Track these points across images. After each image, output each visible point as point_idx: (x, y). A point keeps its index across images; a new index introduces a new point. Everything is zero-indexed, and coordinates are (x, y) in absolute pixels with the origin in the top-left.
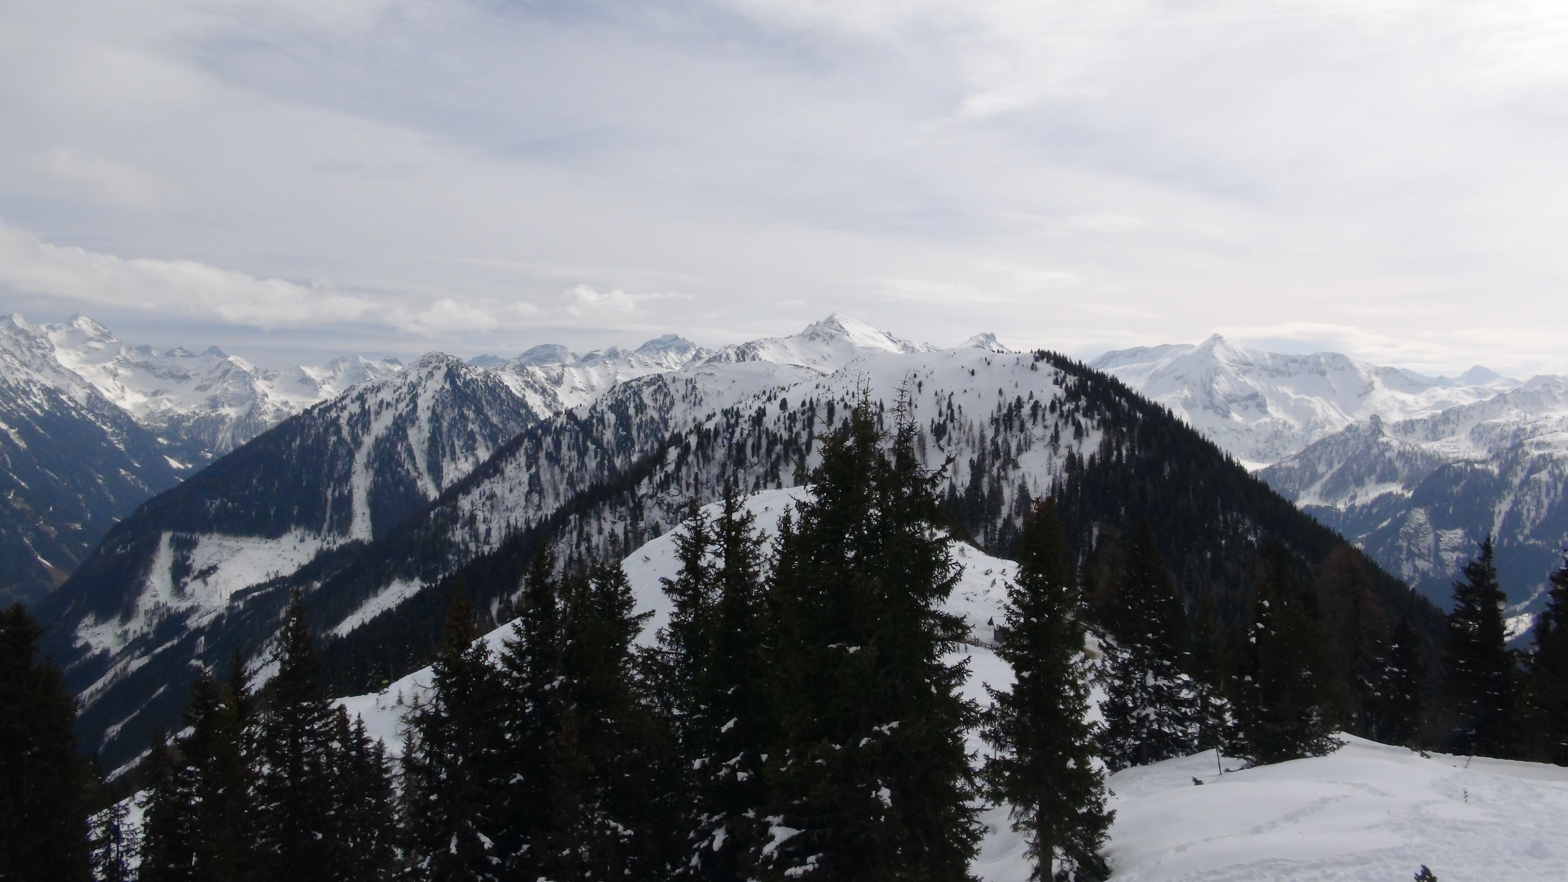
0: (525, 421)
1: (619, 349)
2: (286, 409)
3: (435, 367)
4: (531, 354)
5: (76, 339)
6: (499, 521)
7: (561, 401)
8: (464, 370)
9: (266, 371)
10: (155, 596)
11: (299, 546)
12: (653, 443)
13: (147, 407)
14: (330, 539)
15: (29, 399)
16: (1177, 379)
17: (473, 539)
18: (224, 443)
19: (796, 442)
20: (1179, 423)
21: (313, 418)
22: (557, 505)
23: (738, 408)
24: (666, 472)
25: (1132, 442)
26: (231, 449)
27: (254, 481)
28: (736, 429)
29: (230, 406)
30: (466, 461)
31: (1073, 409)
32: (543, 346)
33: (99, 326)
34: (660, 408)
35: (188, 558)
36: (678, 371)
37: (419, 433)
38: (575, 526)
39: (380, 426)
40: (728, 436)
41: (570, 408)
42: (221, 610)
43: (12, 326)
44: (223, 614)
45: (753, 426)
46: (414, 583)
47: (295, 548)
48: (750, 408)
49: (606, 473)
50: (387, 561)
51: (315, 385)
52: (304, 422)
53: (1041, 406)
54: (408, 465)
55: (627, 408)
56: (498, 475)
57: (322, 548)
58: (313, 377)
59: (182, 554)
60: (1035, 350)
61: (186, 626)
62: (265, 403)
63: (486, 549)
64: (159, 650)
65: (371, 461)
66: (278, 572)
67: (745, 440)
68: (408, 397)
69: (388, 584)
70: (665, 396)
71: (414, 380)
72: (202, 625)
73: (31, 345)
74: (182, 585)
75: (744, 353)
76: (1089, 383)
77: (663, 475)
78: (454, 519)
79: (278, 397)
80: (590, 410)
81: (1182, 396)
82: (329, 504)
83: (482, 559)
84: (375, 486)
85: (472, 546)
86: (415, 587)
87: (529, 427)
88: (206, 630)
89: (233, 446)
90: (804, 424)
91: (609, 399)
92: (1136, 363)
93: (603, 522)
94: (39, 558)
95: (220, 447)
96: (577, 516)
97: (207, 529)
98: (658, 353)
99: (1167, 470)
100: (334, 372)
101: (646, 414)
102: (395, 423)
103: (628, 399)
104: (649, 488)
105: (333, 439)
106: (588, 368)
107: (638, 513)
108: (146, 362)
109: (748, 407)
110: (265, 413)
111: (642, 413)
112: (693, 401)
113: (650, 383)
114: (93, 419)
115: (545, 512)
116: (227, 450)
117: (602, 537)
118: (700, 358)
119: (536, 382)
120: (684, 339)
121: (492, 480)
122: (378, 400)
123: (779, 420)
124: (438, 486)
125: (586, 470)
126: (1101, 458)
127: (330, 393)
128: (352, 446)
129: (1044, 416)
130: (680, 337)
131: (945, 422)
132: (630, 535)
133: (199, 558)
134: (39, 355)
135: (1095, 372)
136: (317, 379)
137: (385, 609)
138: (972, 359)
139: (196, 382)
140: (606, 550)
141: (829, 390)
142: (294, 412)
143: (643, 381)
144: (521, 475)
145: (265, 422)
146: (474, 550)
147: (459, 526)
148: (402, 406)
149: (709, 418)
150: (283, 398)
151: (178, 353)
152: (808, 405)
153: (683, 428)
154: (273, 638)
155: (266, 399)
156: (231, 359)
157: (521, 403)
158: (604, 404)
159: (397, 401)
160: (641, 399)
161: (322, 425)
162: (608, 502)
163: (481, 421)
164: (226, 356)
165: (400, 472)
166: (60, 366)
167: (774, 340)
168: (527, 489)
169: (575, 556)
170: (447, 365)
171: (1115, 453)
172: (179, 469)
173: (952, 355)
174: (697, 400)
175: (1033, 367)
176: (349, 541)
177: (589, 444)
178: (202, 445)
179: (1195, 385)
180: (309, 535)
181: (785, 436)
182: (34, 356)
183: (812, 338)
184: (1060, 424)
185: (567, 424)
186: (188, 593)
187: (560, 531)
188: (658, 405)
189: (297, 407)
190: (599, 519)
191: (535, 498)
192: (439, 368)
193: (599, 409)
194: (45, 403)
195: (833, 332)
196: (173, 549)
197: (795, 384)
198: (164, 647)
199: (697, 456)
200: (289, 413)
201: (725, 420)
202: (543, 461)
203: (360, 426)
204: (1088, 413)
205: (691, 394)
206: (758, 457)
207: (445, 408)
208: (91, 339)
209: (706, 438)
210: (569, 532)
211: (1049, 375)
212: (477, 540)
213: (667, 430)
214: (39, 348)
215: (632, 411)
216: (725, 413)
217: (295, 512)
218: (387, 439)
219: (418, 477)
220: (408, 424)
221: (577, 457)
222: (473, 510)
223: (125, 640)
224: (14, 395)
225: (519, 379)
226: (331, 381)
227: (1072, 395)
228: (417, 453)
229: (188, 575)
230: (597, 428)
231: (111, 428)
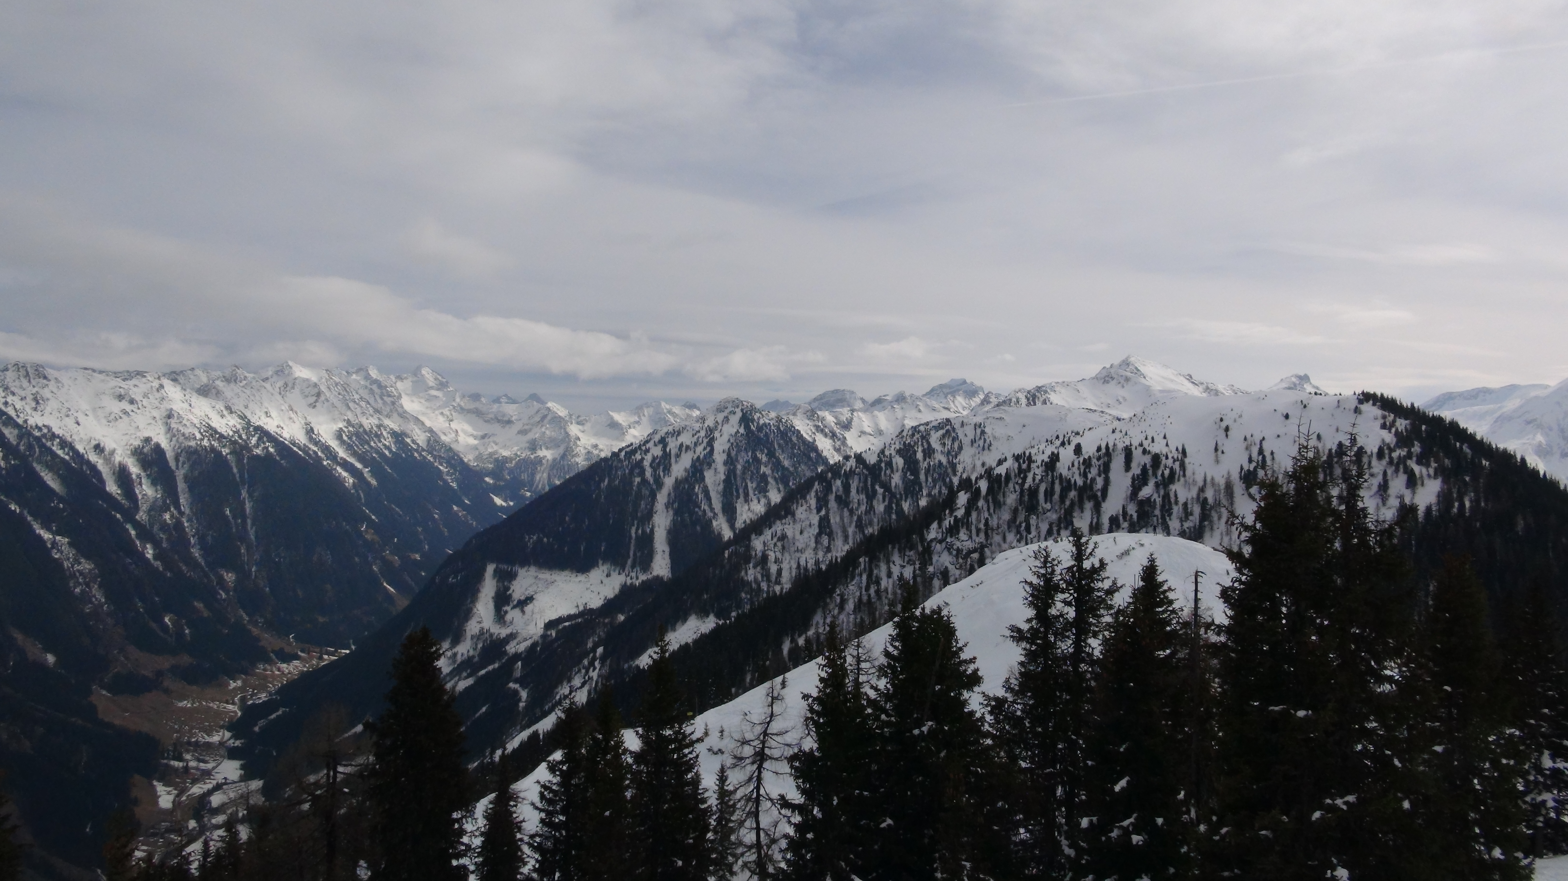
0: (815, 465)
1: (907, 394)
2: (596, 452)
3: (730, 412)
4: (821, 399)
5: (420, 388)
6: (790, 562)
7: (850, 445)
8: (758, 415)
9: (579, 417)
10: (480, 622)
11: (606, 580)
12: (940, 488)
13: (477, 449)
14: (633, 574)
15: (380, 442)
16: (1529, 423)
17: (765, 579)
18: (541, 483)
19: (1091, 487)
20: (1535, 473)
21: (620, 461)
22: (847, 548)
23: (1030, 453)
24: (956, 517)
25: (1476, 492)
26: (547, 489)
27: (567, 519)
28: (1028, 474)
29: (547, 448)
30: (759, 502)
31: (1404, 456)
32: (833, 392)
33: (438, 376)
34: (949, 453)
35: (509, 589)
36: (967, 415)
37: (715, 476)
38: (865, 568)
39: (680, 468)
40: (1020, 481)
41: (859, 452)
42: (536, 638)
43: (367, 377)
44: (537, 642)
45: (1046, 471)
46: (709, 619)
47: (602, 582)
48: (1043, 453)
49: (894, 516)
50: (685, 597)
51: (622, 429)
52: (612, 463)
53: (1366, 452)
54: (705, 507)
55: (915, 452)
56: (789, 517)
57: (626, 583)
58: (621, 422)
59: (504, 585)
60: (1359, 391)
61: (506, 651)
62: (577, 446)
63: (777, 589)
64: (483, 672)
65: (671, 501)
66: (586, 604)
67: (1038, 486)
68: (705, 441)
69: (685, 620)
70: (954, 440)
71: (712, 425)
72: (520, 651)
73: (382, 393)
74: (503, 613)
75: (1034, 397)
76: (1424, 427)
77: (952, 520)
78: (747, 558)
79: (588, 440)
80: (878, 454)
81: (1535, 442)
82: (633, 541)
83: (773, 600)
84: (674, 525)
85: (764, 586)
86: (709, 624)
87: (819, 470)
88: (523, 656)
89: (549, 485)
90: (1099, 469)
91: (897, 443)
92: (1478, 405)
93: (892, 565)
94: (385, 584)
95: (537, 486)
96: (867, 559)
97: (525, 562)
98: (946, 397)
99: (1520, 524)
100: (639, 417)
101: (934, 459)
102: (693, 465)
103: (916, 443)
104: (938, 533)
105: (638, 480)
106: (876, 413)
107: (927, 557)
108: (476, 409)
109: (1041, 452)
110: (577, 455)
111: (930, 458)
112: (981, 445)
113: (937, 428)
114: (432, 460)
115: (834, 554)
116: (544, 489)
117: (891, 581)
118: (989, 402)
119: (826, 427)
120: (972, 384)
121: (784, 521)
122: (678, 443)
123: (1073, 465)
124: (732, 526)
125: (874, 513)
126: (1439, 510)
127: (635, 437)
128: (654, 487)
129: (1370, 463)
130: (968, 381)
131: (1255, 468)
132: (919, 579)
133: (519, 589)
134: (389, 402)
135: (1431, 415)
136: (623, 424)
137: (683, 643)
138: (1286, 401)
139: (518, 426)
140: (895, 593)
141: (1126, 434)
142: (603, 455)
143: (931, 425)
144: (811, 517)
145: (577, 464)
146: (766, 589)
147: (751, 565)
148: (699, 449)
149: (1000, 462)
150: (593, 441)
151: (504, 400)
152: (1104, 450)
153: (972, 473)
154: (581, 666)
155: (578, 442)
156: (550, 405)
157: (812, 447)
158: (892, 448)
159: (696, 444)
160: (929, 443)
161: (627, 467)
162: (897, 546)
163: (773, 464)
164: (543, 403)
165: (697, 512)
166: (405, 412)
167: (1066, 383)
168: (817, 530)
169: (865, 598)
170: (742, 410)
171: (1456, 504)
172: (502, 507)
173: (1262, 397)
174: (986, 445)
175: (1357, 411)
176: (650, 576)
177: (877, 487)
178: (522, 485)
179: (1551, 429)
180: (614, 571)
181: (1080, 482)
182: (385, 403)
183: (1106, 382)
184: (1389, 472)
185: (856, 468)
186: (508, 621)
187: (850, 573)
188: (946, 449)
189: (606, 450)
190: (888, 562)
191: (825, 540)
192: (734, 413)
193: (887, 453)
194: (393, 446)
195: (1129, 374)
196: (496, 580)
197: (1090, 429)
198: (486, 670)
199: (987, 501)
200: (599, 456)
201: (1016, 465)
202: (833, 504)
203: (661, 468)
204: (1422, 460)
205: (980, 438)
206: (1051, 503)
207: (739, 451)
208: (432, 388)
209: (996, 483)
210: (858, 575)
211: (1376, 419)
212: (769, 580)
213: (955, 475)
214: (389, 396)
215: (920, 455)
216: (1017, 458)
217: (603, 549)
218: (686, 480)
219: (714, 518)
220: (705, 467)
221: (865, 500)
222: (765, 551)
223: (454, 662)
224: (368, 438)
225: (810, 424)
226: (636, 426)
227: (1403, 440)
228: (713, 494)
229: (509, 605)
230: (885, 472)
231: (446, 468)
